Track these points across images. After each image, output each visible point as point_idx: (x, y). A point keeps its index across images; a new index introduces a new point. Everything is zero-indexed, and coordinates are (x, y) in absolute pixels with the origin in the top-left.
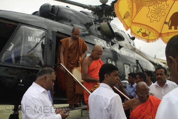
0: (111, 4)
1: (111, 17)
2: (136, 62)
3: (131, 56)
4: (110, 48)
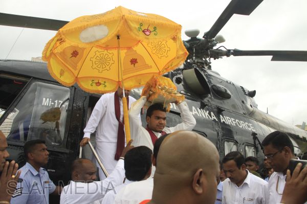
0: (203, 37)
1: (208, 59)
2: (252, 137)
3: (241, 127)
4: (196, 112)
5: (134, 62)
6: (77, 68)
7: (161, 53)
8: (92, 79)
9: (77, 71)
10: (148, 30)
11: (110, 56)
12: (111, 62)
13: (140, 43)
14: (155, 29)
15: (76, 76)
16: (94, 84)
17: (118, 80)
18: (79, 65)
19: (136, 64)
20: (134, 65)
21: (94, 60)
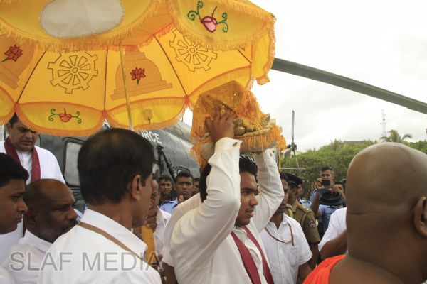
5: (138, 74)
6: (18, 83)
7: (196, 62)
8: (51, 106)
9: (18, 91)
10: (212, 19)
11: (91, 60)
12: (92, 73)
13: (154, 40)
14: (225, 16)
15: (16, 100)
16: (56, 118)
17: (103, 109)
18: (23, 76)
19: (142, 79)
20: (138, 80)
21: (56, 67)
